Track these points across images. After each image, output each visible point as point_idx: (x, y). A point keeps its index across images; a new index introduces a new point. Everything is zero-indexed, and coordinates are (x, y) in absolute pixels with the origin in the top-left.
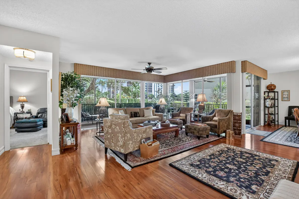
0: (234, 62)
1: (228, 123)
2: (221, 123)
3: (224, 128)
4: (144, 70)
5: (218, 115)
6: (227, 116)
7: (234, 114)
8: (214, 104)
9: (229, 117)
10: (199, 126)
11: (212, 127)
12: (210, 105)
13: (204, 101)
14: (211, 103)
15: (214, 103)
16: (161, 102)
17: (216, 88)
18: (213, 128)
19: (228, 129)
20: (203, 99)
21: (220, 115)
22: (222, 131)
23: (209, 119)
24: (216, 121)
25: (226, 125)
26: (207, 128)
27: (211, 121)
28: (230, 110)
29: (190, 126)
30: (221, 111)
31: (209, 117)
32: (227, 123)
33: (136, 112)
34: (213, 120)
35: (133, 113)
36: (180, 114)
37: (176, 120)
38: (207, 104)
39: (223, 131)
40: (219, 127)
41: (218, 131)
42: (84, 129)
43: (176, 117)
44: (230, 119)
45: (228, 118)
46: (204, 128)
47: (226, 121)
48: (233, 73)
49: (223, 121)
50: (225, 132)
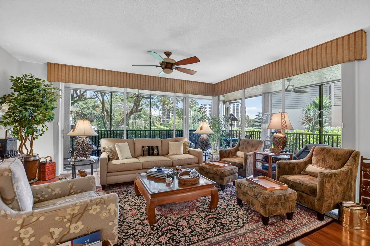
0: (363, 33)
1: (348, 184)
2: (328, 186)
3: (336, 197)
4: (157, 66)
5: (318, 161)
6: (342, 166)
7: (364, 161)
8: (308, 134)
9: (351, 169)
10: (266, 189)
11: (303, 192)
12: (300, 134)
13: (284, 127)
14: (302, 132)
15: (306, 132)
16: (201, 129)
17: (311, 107)
18: (305, 195)
19: (347, 200)
20: (283, 123)
21: (324, 160)
22: (329, 206)
23: (296, 169)
24: (313, 175)
25: (340, 189)
26: (288, 195)
27: (300, 174)
28: (352, 152)
29: (245, 186)
30: (325, 150)
31: (297, 164)
32: (345, 184)
33: (152, 147)
34: (305, 172)
35: (146, 148)
36: (236, 151)
37: (221, 167)
38: (295, 133)
39: (332, 205)
40: (322, 196)
41: (318, 205)
42: (67, 172)
43: (228, 157)
44: (351, 173)
45: (347, 172)
46: (279, 197)
47: (342, 180)
48: (360, 59)
49: (333, 179)
50: (338, 206)
